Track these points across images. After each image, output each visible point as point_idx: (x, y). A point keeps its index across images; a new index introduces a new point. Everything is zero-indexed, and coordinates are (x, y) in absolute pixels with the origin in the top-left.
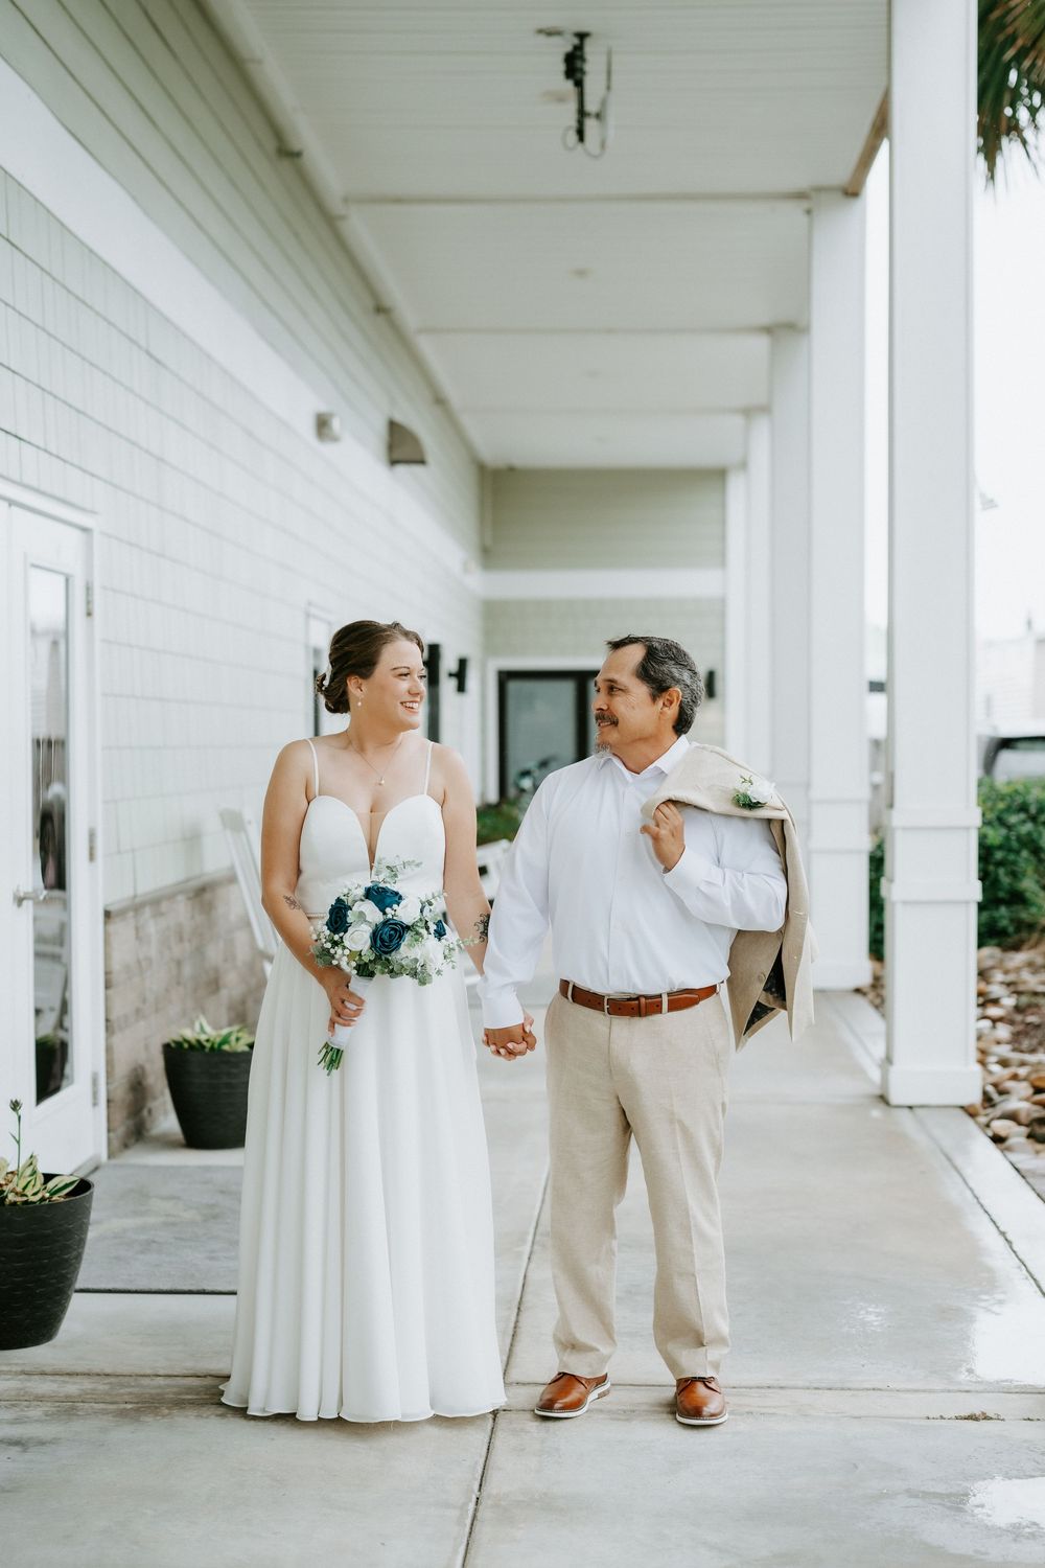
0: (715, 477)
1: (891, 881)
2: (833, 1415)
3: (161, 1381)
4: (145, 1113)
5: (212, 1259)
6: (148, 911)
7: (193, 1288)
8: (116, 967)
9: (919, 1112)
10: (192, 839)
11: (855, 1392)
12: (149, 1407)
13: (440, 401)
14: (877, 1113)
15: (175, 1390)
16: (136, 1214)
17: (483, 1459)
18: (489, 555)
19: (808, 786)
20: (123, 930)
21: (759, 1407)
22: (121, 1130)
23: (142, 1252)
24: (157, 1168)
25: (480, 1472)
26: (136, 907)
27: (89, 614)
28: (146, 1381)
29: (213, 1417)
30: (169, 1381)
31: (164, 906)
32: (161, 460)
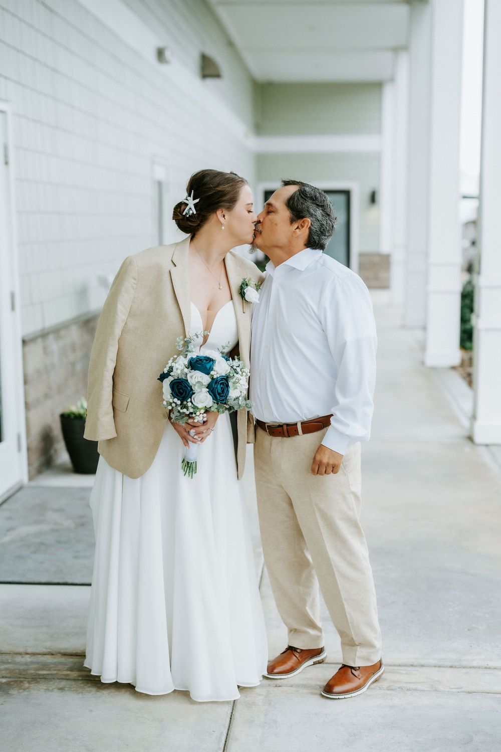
0: (375, 87)
1: (478, 316)
2: (454, 690)
3: (28, 659)
4: (52, 452)
5: (76, 557)
6: (51, 338)
7: (61, 581)
8: (31, 371)
9: (493, 449)
10: (83, 293)
11: (468, 670)
12: (16, 682)
13: (230, 44)
14: (467, 448)
15: (36, 666)
16: (37, 522)
17: (226, 730)
18: (259, 128)
19: (427, 254)
20: (36, 350)
21: (406, 683)
22: (36, 464)
23: (35, 552)
24: (54, 489)
25: (224, 742)
26: (43, 335)
27: (6, 163)
28: (19, 659)
29: (55, 690)
30: (34, 659)
31: (62, 333)
32: (54, 70)
